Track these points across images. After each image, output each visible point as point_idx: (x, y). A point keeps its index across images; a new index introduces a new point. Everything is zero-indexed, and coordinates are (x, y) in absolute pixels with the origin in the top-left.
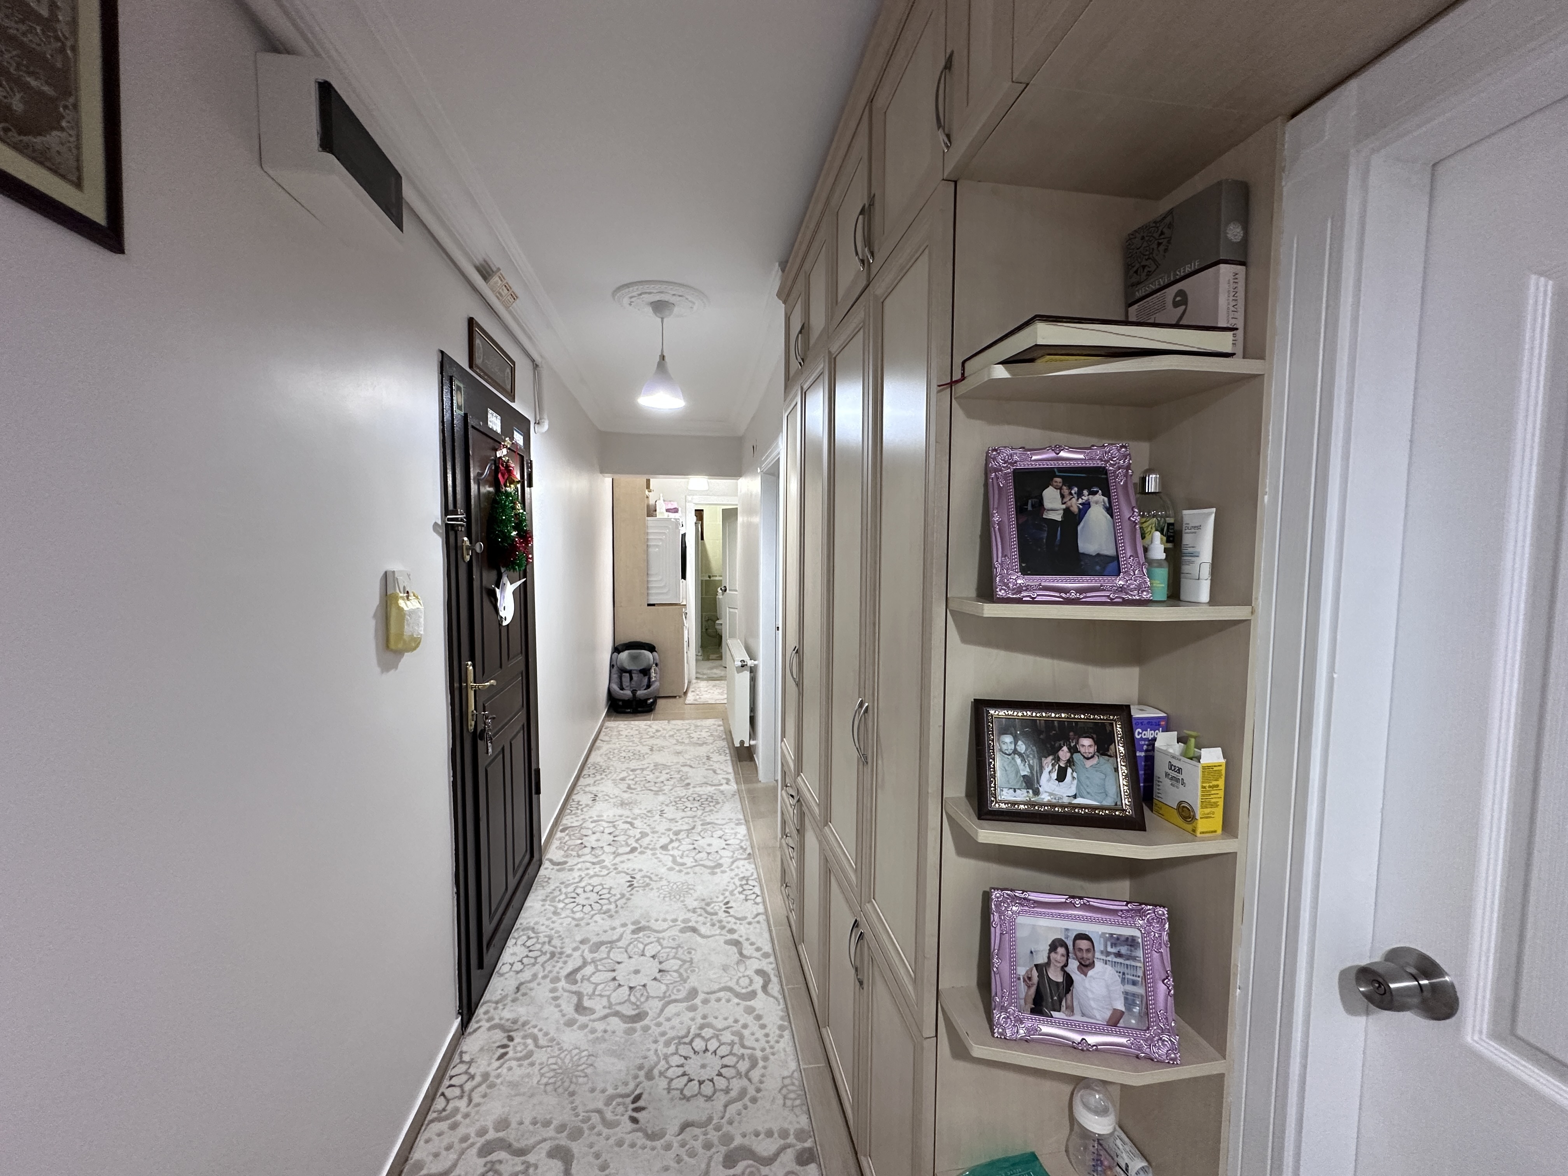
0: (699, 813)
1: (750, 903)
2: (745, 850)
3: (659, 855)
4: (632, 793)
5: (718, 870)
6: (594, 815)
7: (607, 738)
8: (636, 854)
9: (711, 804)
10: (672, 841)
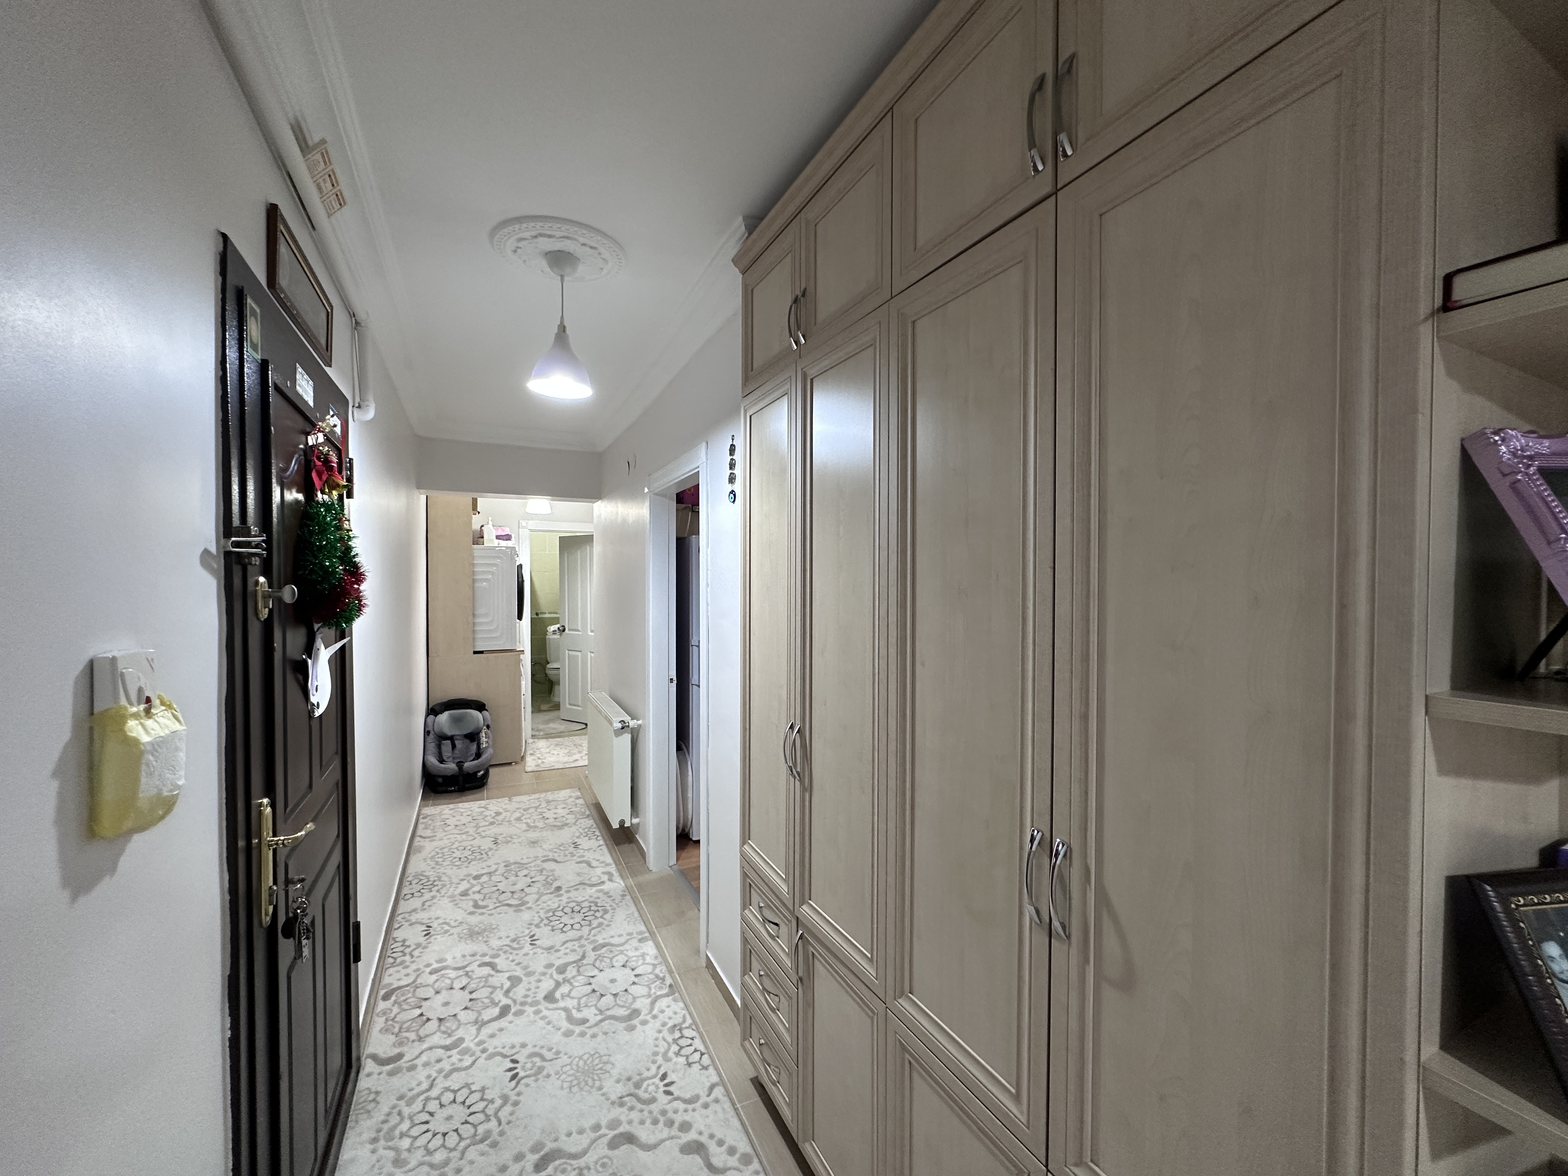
0: (586, 930)
1: (696, 1067)
2: (663, 979)
3: (545, 1013)
4: (482, 914)
5: (635, 1022)
6: (432, 961)
7: (428, 833)
8: (510, 1017)
9: (597, 914)
10: (558, 985)
